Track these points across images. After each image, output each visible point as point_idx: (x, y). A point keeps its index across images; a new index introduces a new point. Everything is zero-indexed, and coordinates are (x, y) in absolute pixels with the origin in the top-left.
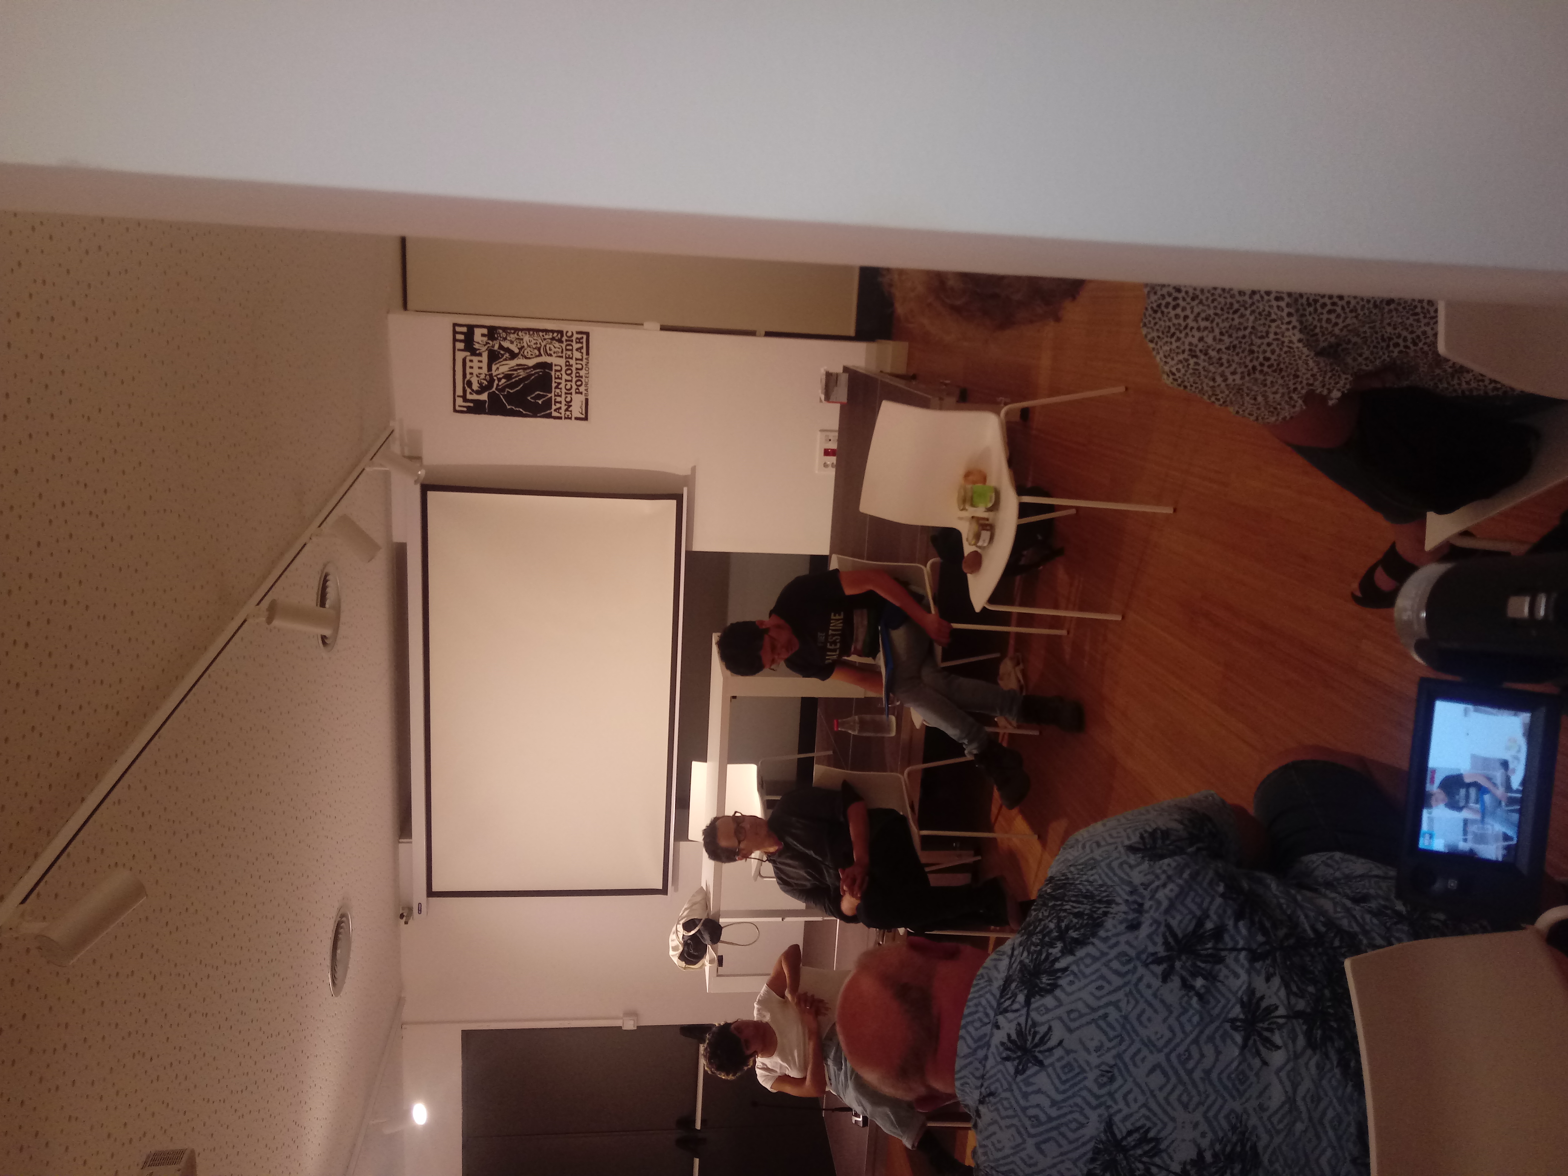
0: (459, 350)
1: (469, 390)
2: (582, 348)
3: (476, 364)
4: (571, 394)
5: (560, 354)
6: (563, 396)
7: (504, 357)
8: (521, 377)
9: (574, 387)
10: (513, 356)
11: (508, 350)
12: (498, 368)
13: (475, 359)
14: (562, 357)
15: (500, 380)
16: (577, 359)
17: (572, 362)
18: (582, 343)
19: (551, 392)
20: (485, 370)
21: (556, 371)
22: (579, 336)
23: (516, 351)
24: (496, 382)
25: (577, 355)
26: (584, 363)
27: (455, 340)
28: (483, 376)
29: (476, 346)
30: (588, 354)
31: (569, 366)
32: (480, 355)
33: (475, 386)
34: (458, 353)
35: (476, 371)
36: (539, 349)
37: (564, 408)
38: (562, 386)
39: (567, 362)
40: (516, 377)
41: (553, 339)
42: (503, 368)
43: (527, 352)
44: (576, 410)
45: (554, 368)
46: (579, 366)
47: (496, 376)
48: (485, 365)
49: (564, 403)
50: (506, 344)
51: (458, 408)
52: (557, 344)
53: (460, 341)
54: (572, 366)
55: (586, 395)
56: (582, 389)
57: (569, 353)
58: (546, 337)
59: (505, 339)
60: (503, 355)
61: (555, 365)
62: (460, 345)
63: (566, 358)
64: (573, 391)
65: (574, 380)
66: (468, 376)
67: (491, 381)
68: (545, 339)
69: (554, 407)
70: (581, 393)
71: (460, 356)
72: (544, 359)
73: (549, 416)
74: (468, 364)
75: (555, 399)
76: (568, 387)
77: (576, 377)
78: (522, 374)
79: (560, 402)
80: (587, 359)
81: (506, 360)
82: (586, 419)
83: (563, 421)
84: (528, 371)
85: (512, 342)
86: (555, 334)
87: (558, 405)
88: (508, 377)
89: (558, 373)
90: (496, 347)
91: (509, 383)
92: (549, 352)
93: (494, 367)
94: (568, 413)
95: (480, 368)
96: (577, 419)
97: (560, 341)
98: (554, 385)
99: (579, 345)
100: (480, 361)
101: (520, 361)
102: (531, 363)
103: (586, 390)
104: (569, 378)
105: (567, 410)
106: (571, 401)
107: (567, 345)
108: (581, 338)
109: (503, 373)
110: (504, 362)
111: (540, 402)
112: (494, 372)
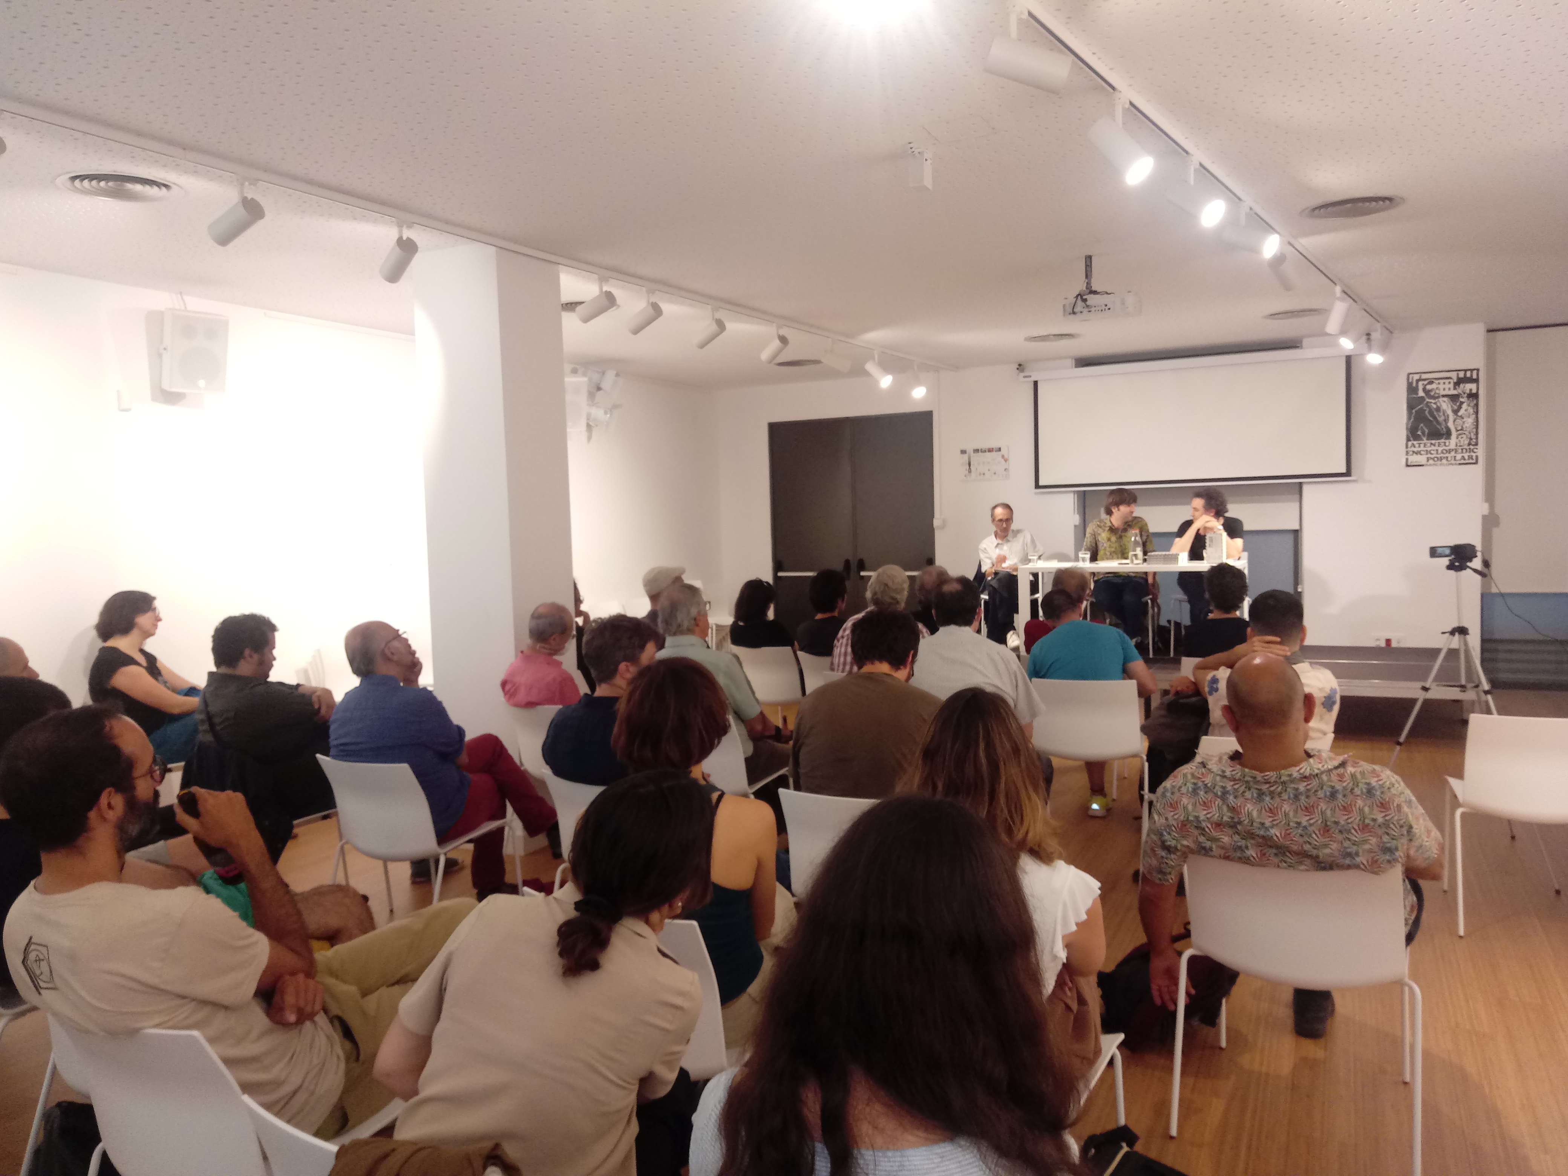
0: (1458, 374)
1: (1426, 382)
2: (1465, 459)
3: (1447, 386)
4: (1427, 454)
5: (1459, 445)
8: (1438, 418)
9: (1432, 456)
11: (1460, 408)
12: (1445, 402)
13: (1452, 386)
14: (1456, 445)
15: (1435, 403)
16: (1455, 457)
17: (1453, 454)
18: (1469, 459)
19: (1428, 439)
22: (1474, 458)
24: (1433, 401)
25: (1459, 456)
26: (1453, 462)
27: (1466, 371)
28: (1437, 391)
29: (1462, 386)
30: (1460, 464)
31: (1449, 451)
32: (1455, 389)
33: (1429, 387)
34: (1455, 373)
36: (1462, 430)
37: (1415, 450)
38: (1433, 448)
39: (1453, 450)
40: (1439, 415)
41: (1471, 439)
42: (1446, 406)
43: (1459, 421)
44: (1414, 459)
46: (1449, 459)
47: (1439, 401)
49: (1419, 449)
50: (1464, 406)
51: (1411, 376)
52: (1467, 442)
53: (1465, 374)
54: (1449, 453)
55: (1427, 465)
56: (1431, 462)
57: (1460, 451)
58: (1472, 434)
59: (1469, 405)
60: (1455, 405)
62: (1461, 375)
63: (1456, 449)
64: (1429, 456)
65: (1438, 456)
66: (1437, 382)
67: (1434, 398)
68: (1470, 433)
69: (1415, 443)
70: (1428, 461)
71: (1454, 375)
72: (1454, 434)
73: (1408, 440)
76: (1432, 452)
77: (1441, 457)
78: (1441, 419)
79: (1419, 446)
80: (1456, 464)
81: (1452, 406)
82: (1408, 466)
83: (1404, 450)
84: (1444, 423)
85: (1466, 410)
86: (1474, 440)
87: (1417, 445)
88: (1438, 409)
90: (1461, 400)
91: (1433, 410)
92: (1460, 437)
93: (1445, 399)
94: (1411, 453)
95: (1444, 389)
96: (1407, 459)
97: (1469, 444)
98: (1433, 442)
99: (1466, 458)
101: (1452, 417)
102: (1451, 424)
103: (1431, 465)
104: (1440, 452)
105: (1413, 452)
106: (1421, 454)
107: (1466, 449)
108: (1472, 459)
109: (1441, 405)
110: (1450, 406)
111: (1419, 433)
112: (1441, 399)
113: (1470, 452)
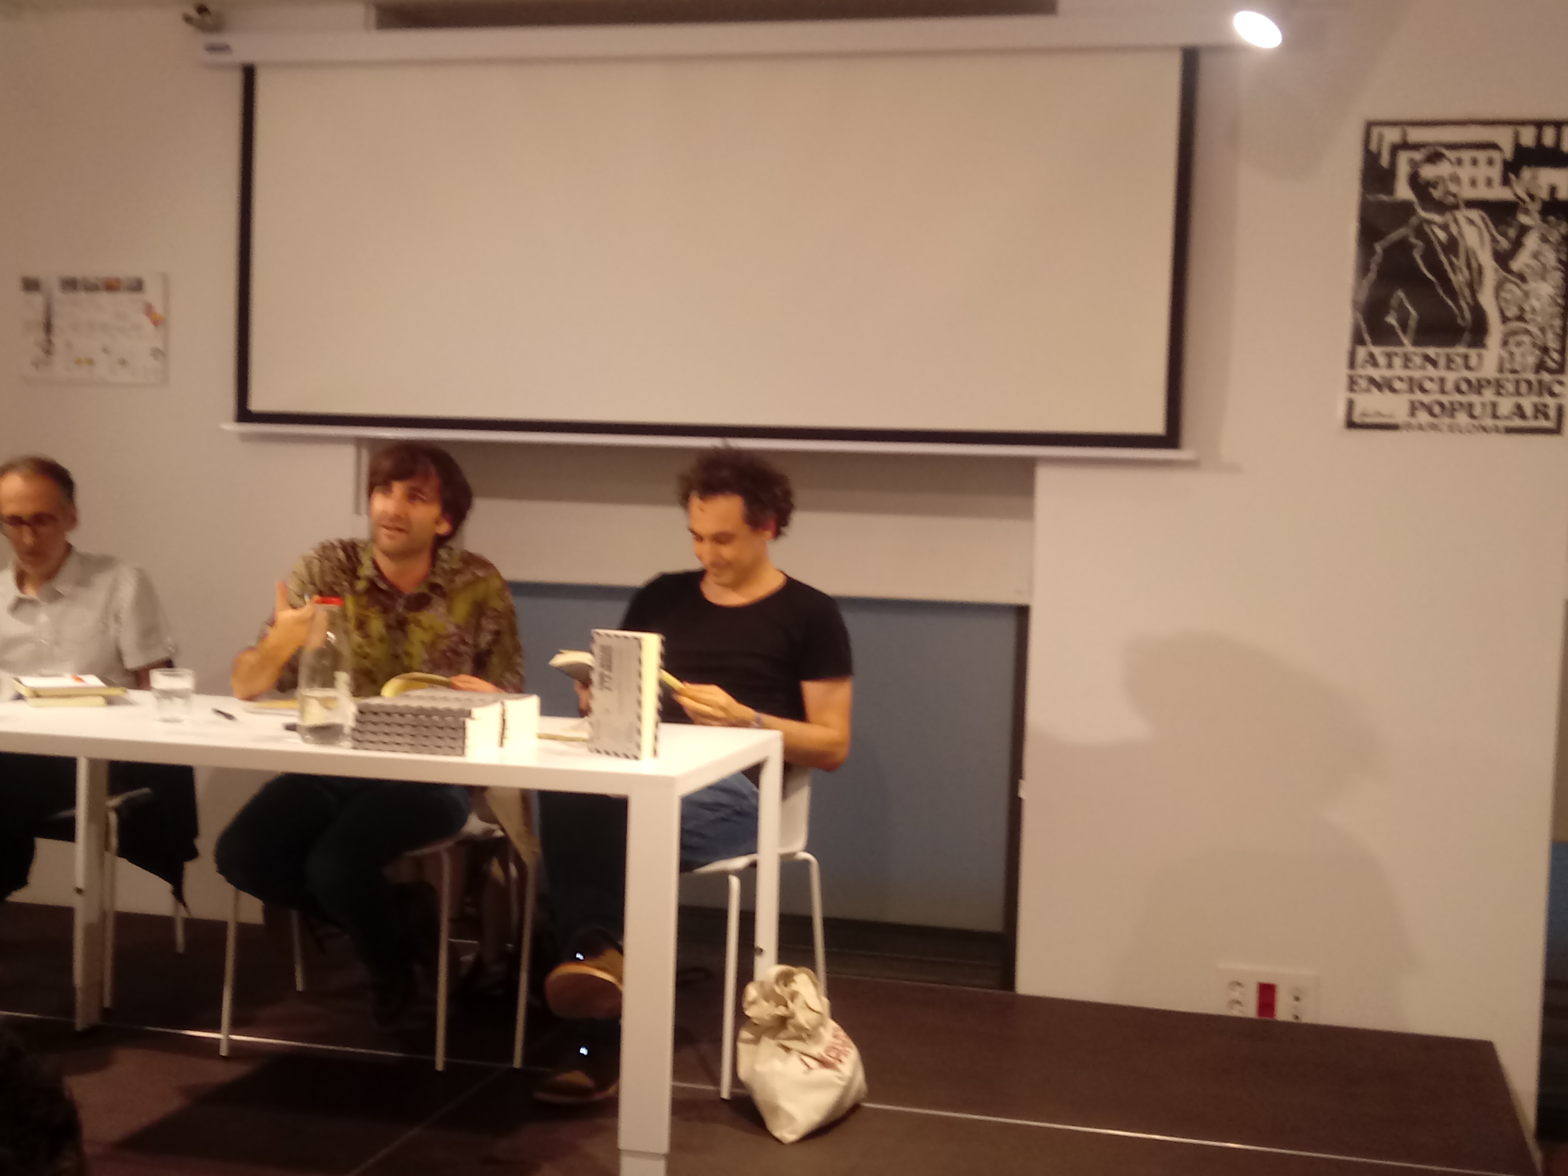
0: (1517, 136)
1: (1418, 156)
2: (1523, 416)
3: (1483, 172)
4: (1411, 391)
5: (1507, 366)
6: (1404, 373)
7: (1499, 238)
8: (1451, 275)
9: (1426, 399)
10: (1503, 259)
11: (1517, 244)
12: (1471, 222)
13: (1496, 173)
14: (1501, 370)
15: (1445, 227)
16: (1494, 405)
17: (1489, 395)
18: (1536, 417)
19: (1416, 343)
20: (1468, 193)
21: (1466, 357)
22: (1552, 413)
23: (1516, 265)
24: (1437, 218)
25: (1506, 405)
26: (1489, 422)
27: (1539, 125)
28: (1453, 188)
29: (1527, 173)
30: (1510, 431)
31: (1477, 387)
32: (1506, 182)
33: (1428, 172)
34: (1509, 131)
35: (1465, 173)
36: (1520, 318)
37: (1377, 374)
38: (1431, 371)
39: (1489, 382)
40: (1451, 264)
41: (1545, 350)
42: (1476, 236)
43: (1513, 291)
44: (1371, 404)
45: (1473, 353)
46: (1477, 411)
47: (1456, 221)
48: (1483, 193)
49: (1388, 373)
50: (1532, 242)
51: (1375, 131)
52: (1531, 360)
53: (1539, 138)
54: (1479, 393)
55: (1409, 427)
56: (1423, 417)
57: (1510, 387)
58: (1550, 336)
59: (1544, 239)
60: (1504, 235)
61: (1480, 356)
62: (1528, 137)
63: (1498, 381)
64: (1419, 396)
65: (1445, 399)
66: (1451, 155)
67: (1441, 207)
68: (1543, 330)
69: (1377, 351)
70: (1413, 414)
71: (1504, 138)
72: (1496, 330)
73: (1358, 340)
74: (1481, 156)
75: (1396, 354)
76: (1428, 385)
77: (1452, 403)
78: (1459, 279)
79: (1390, 366)
80: (1497, 430)
81: (1494, 240)
82: (1351, 424)
83: (1343, 371)
84: (1467, 293)
85: (1536, 256)
86: (1556, 356)
87: (1382, 360)
88: (1452, 246)
89: (1459, 361)
90: (1524, 219)
91: (1438, 249)
93: (1475, 214)
94: (1363, 383)
96: (1351, 404)
97: (1540, 367)
98: (1431, 351)
99: (1529, 411)
100: (1489, 182)
101: (1491, 274)
102: (1487, 300)
103: (1421, 427)
104: (1449, 386)
105: (1372, 381)
106: (1393, 390)
107: (1529, 383)
108: (1546, 417)
109: (1461, 233)
110: (1487, 237)
111: (1391, 320)
112: (1462, 215)
113: (1540, 394)
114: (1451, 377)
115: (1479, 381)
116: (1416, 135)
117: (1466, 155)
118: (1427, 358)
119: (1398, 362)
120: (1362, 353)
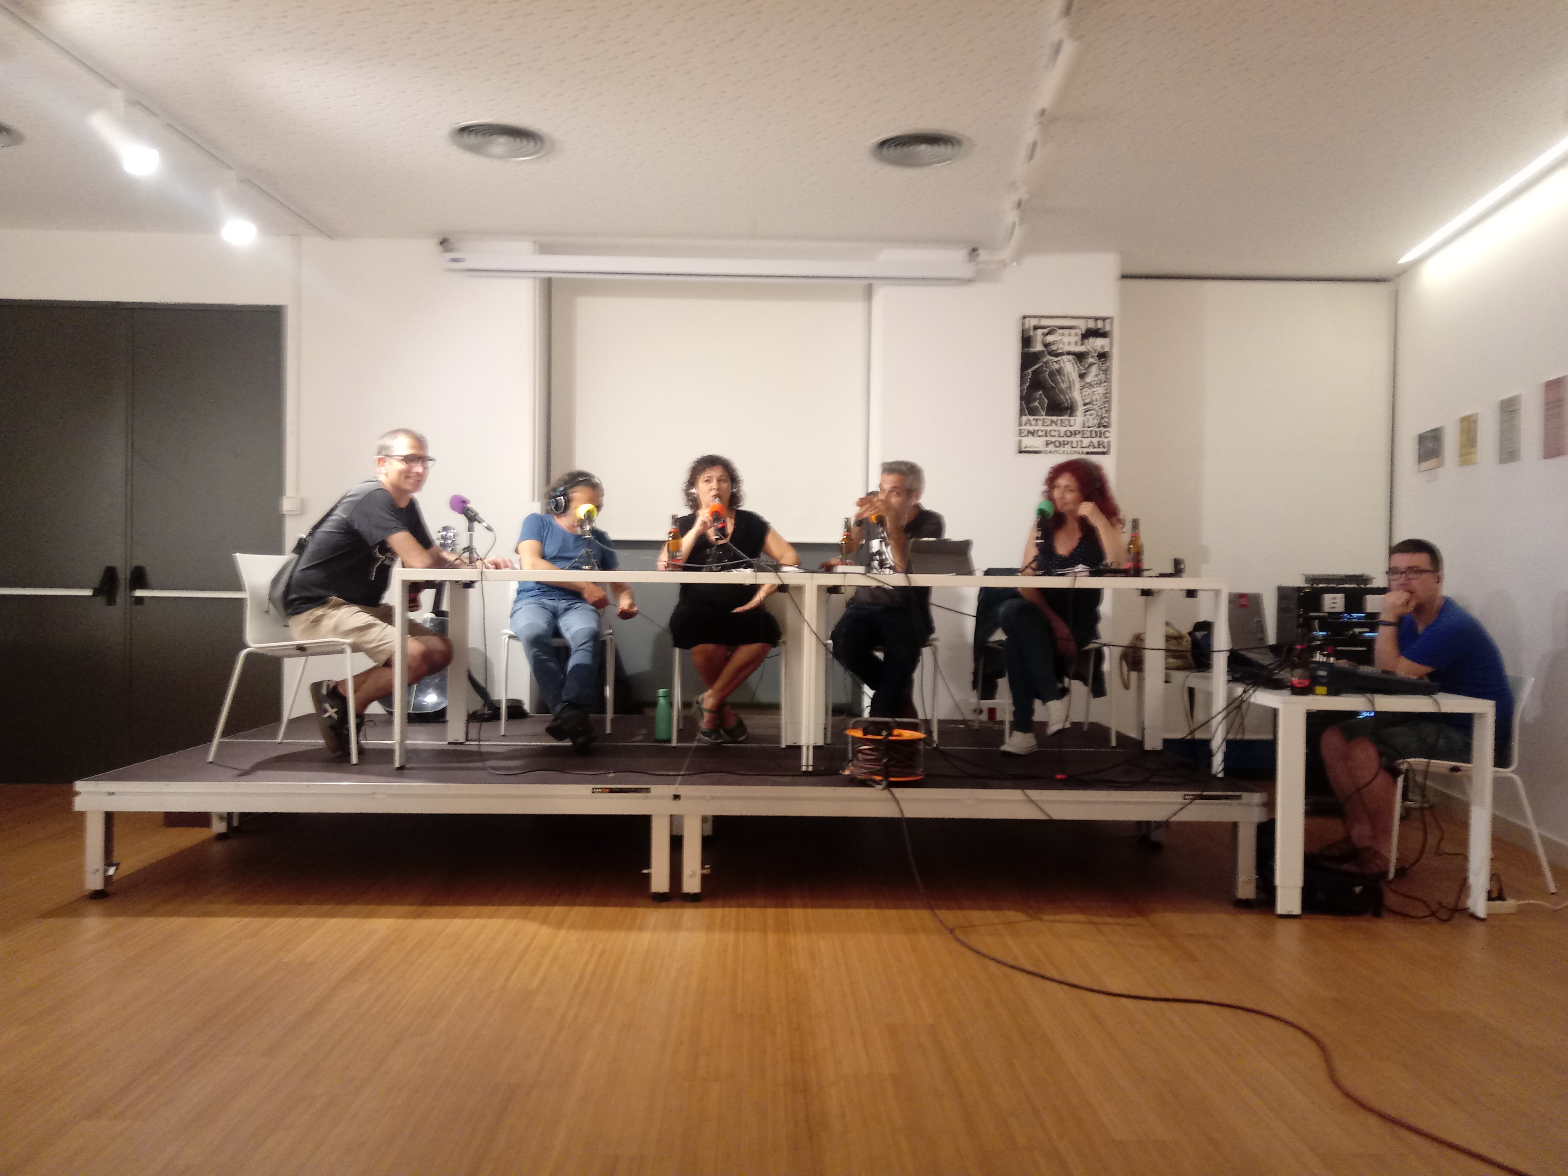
0: (1086, 323)
1: (1045, 331)
4: (1046, 436)
5: (1086, 425)
6: (1043, 428)
7: (1080, 368)
8: (1061, 385)
9: (1053, 439)
10: (1082, 376)
13: (1078, 338)
14: (1083, 426)
15: (1056, 363)
16: (1081, 441)
18: (1099, 447)
19: (1047, 415)
20: (1067, 348)
22: (1106, 445)
24: (1054, 360)
25: (1086, 442)
27: (1096, 319)
28: (1060, 346)
29: (1091, 340)
31: (1074, 434)
32: (1082, 343)
33: (1050, 339)
34: (1084, 321)
36: (1089, 403)
37: (1032, 428)
38: (1054, 427)
39: (1079, 432)
40: (1061, 379)
41: (1102, 417)
42: (1069, 366)
43: (1087, 391)
44: (1030, 442)
46: (1075, 445)
47: (1061, 360)
49: (1036, 428)
50: (1094, 370)
51: (1026, 320)
52: (1096, 422)
53: (1095, 324)
54: (1075, 437)
55: (1046, 452)
56: (1052, 448)
57: (1088, 434)
58: (1103, 411)
59: (1099, 369)
60: (1082, 367)
62: (1091, 325)
63: (1083, 431)
64: (1049, 438)
65: (1061, 439)
66: (1061, 331)
67: (1055, 354)
68: (1101, 409)
69: (1031, 418)
70: (1047, 446)
71: (1081, 324)
72: (1080, 409)
73: (1022, 413)
74: (1072, 332)
75: (1040, 420)
76: (1053, 433)
77: (1064, 441)
78: (1064, 386)
82: (1021, 452)
83: (1016, 427)
84: (1067, 392)
85: (1095, 376)
86: (1106, 420)
88: (1061, 372)
90: (1089, 360)
91: (1054, 372)
93: (1070, 357)
94: (1025, 433)
96: (1020, 442)
97: (1099, 425)
98: (1054, 418)
99: (1096, 444)
101: (1077, 385)
102: (1076, 395)
103: (1050, 452)
104: (1062, 433)
105: (1028, 431)
106: (1038, 436)
107: (1096, 432)
108: (1104, 447)
109: (1065, 366)
110: (1076, 369)
111: (1036, 404)
112: (1065, 358)
113: (1100, 437)
114: (1063, 429)
115: (1075, 431)
116: (1044, 322)
117: (1066, 331)
118: (1052, 422)
119: (1040, 423)
120: (1024, 418)
